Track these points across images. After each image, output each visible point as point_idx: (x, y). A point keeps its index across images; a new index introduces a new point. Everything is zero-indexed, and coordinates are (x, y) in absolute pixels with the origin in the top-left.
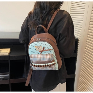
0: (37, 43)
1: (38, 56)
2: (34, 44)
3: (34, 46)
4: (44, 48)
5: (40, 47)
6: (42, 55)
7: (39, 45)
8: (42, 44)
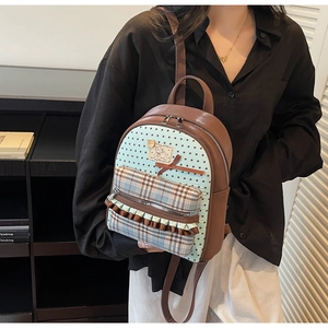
0: (159, 132)
2: (148, 131)
3: (146, 138)
4: (178, 158)
5: (166, 149)
6: (163, 180)
7: (166, 139)
8: (178, 141)
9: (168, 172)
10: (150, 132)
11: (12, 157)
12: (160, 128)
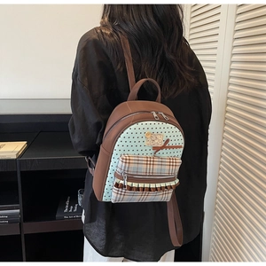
0: (152, 126)
1: (149, 162)
2: (144, 126)
3: (143, 131)
4: (168, 141)
5: (158, 137)
6: (159, 158)
7: (158, 130)
8: (166, 130)
9: (161, 151)
10: (146, 127)
11: (7, 157)
12: (157, 123)
